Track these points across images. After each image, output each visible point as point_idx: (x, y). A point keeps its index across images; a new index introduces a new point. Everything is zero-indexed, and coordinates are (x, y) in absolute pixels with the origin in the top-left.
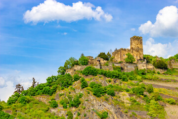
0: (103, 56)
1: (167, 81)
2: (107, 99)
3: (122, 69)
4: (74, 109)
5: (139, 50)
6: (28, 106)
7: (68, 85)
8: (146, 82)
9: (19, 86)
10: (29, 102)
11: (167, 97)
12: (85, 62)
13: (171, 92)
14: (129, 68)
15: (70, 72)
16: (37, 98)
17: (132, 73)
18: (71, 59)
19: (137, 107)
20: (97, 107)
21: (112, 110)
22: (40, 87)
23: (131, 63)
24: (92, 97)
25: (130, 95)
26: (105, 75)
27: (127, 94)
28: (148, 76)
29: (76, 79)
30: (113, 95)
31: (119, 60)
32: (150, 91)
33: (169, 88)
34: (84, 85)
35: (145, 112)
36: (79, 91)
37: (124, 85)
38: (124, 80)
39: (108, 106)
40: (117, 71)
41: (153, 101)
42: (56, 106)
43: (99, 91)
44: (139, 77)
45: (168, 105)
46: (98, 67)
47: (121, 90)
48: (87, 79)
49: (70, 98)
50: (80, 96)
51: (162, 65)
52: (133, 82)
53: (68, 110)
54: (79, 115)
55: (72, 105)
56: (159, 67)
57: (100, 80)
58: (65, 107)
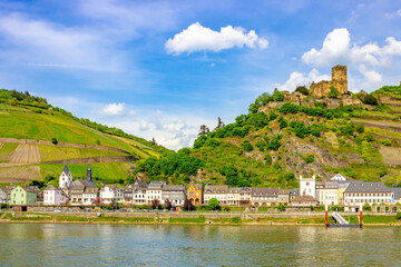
0: (302, 90)
1: (378, 119)
2: (312, 141)
3: (325, 105)
4: (272, 152)
5: (343, 82)
6: (218, 149)
7: (263, 124)
8: (354, 120)
9: (203, 127)
10: (218, 145)
11: (381, 137)
12: (280, 97)
13: (385, 132)
14: (334, 104)
15: (263, 110)
16: (227, 140)
17: (337, 110)
18: (264, 95)
19: (347, 149)
20: (300, 150)
21: (319, 153)
22: (229, 128)
23: (335, 98)
24: (294, 139)
25: (338, 135)
26: (306, 112)
27: (334, 134)
28: (355, 113)
29: (273, 118)
30: (318, 135)
31: (320, 95)
32: (361, 131)
33: (381, 127)
34: (283, 125)
35: (357, 154)
36: (277, 132)
37: (329, 124)
38: (328, 118)
39: (314, 148)
40: (319, 108)
41: (365, 143)
42: (250, 149)
43: (302, 131)
44: (346, 115)
45: (382, 146)
46: (298, 104)
47: (326, 130)
48: (286, 118)
49: (266, 140)
50: (279, 138)
51: (370, 101)
52: (340, 120)
53: (266, 153)
54: (280, 158)
55: (271, 148)
56: (366, 103)
57: (302, 118)
58: (262, 150)
